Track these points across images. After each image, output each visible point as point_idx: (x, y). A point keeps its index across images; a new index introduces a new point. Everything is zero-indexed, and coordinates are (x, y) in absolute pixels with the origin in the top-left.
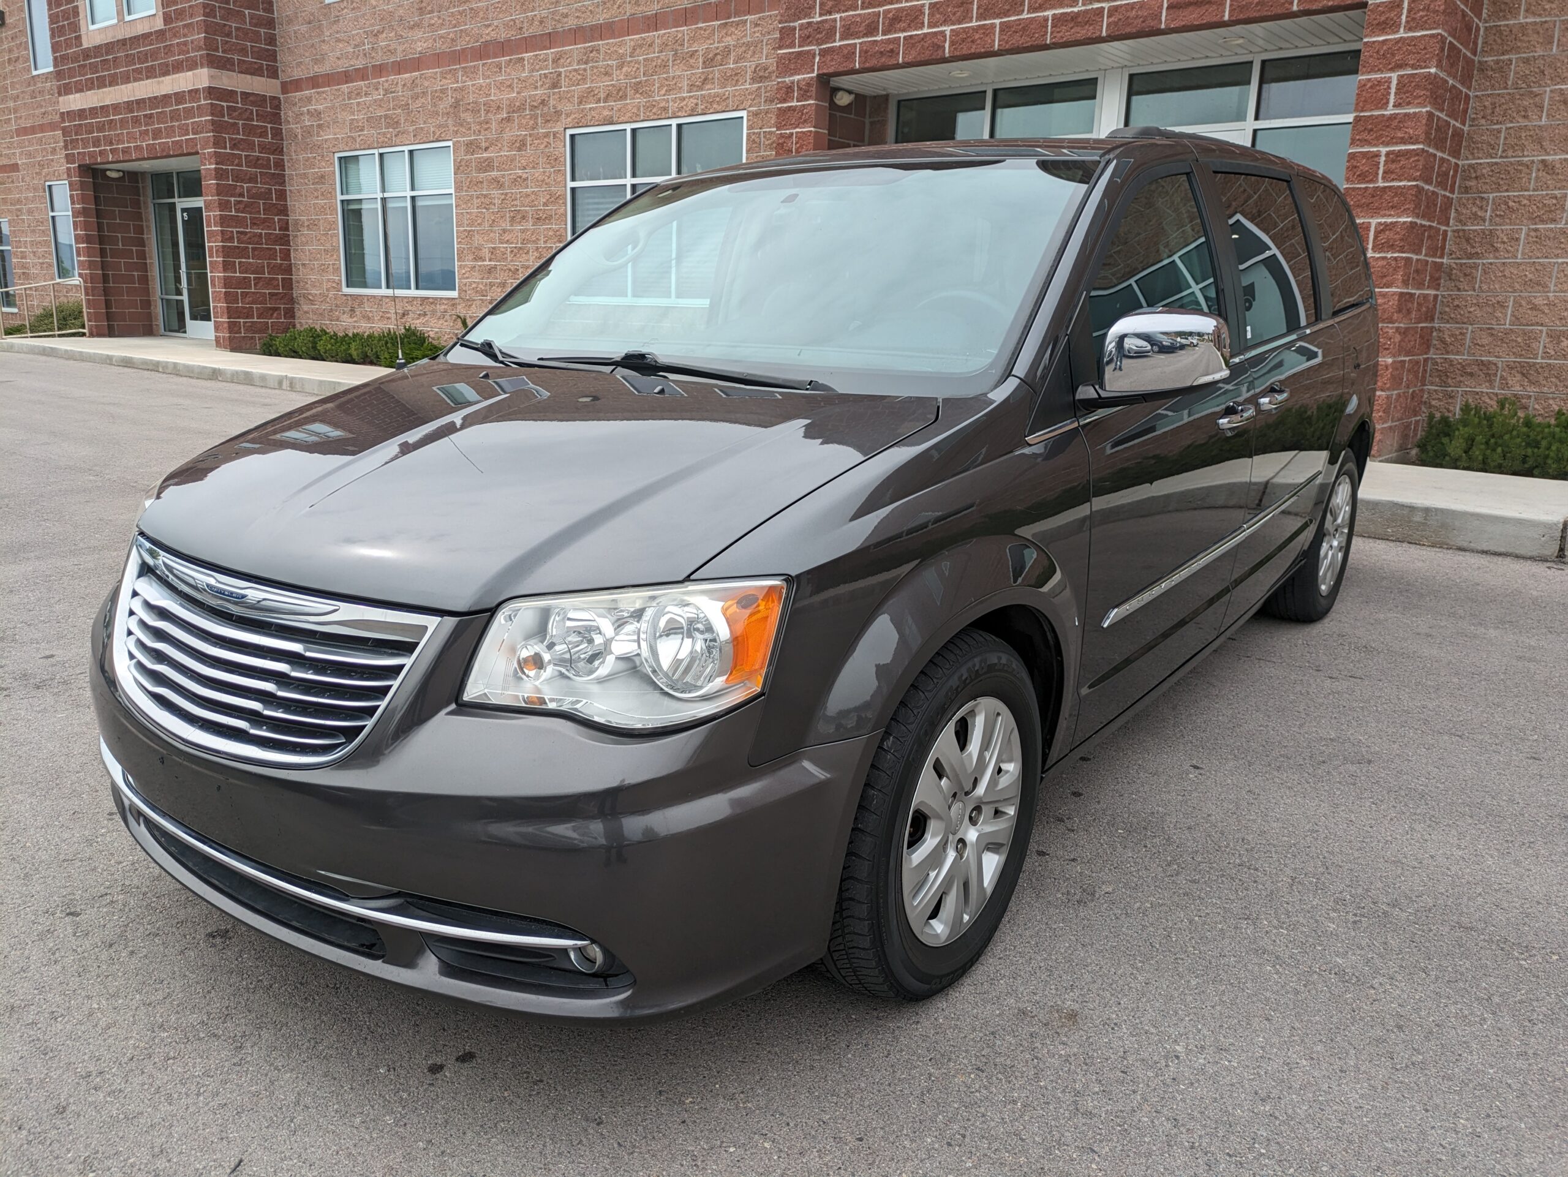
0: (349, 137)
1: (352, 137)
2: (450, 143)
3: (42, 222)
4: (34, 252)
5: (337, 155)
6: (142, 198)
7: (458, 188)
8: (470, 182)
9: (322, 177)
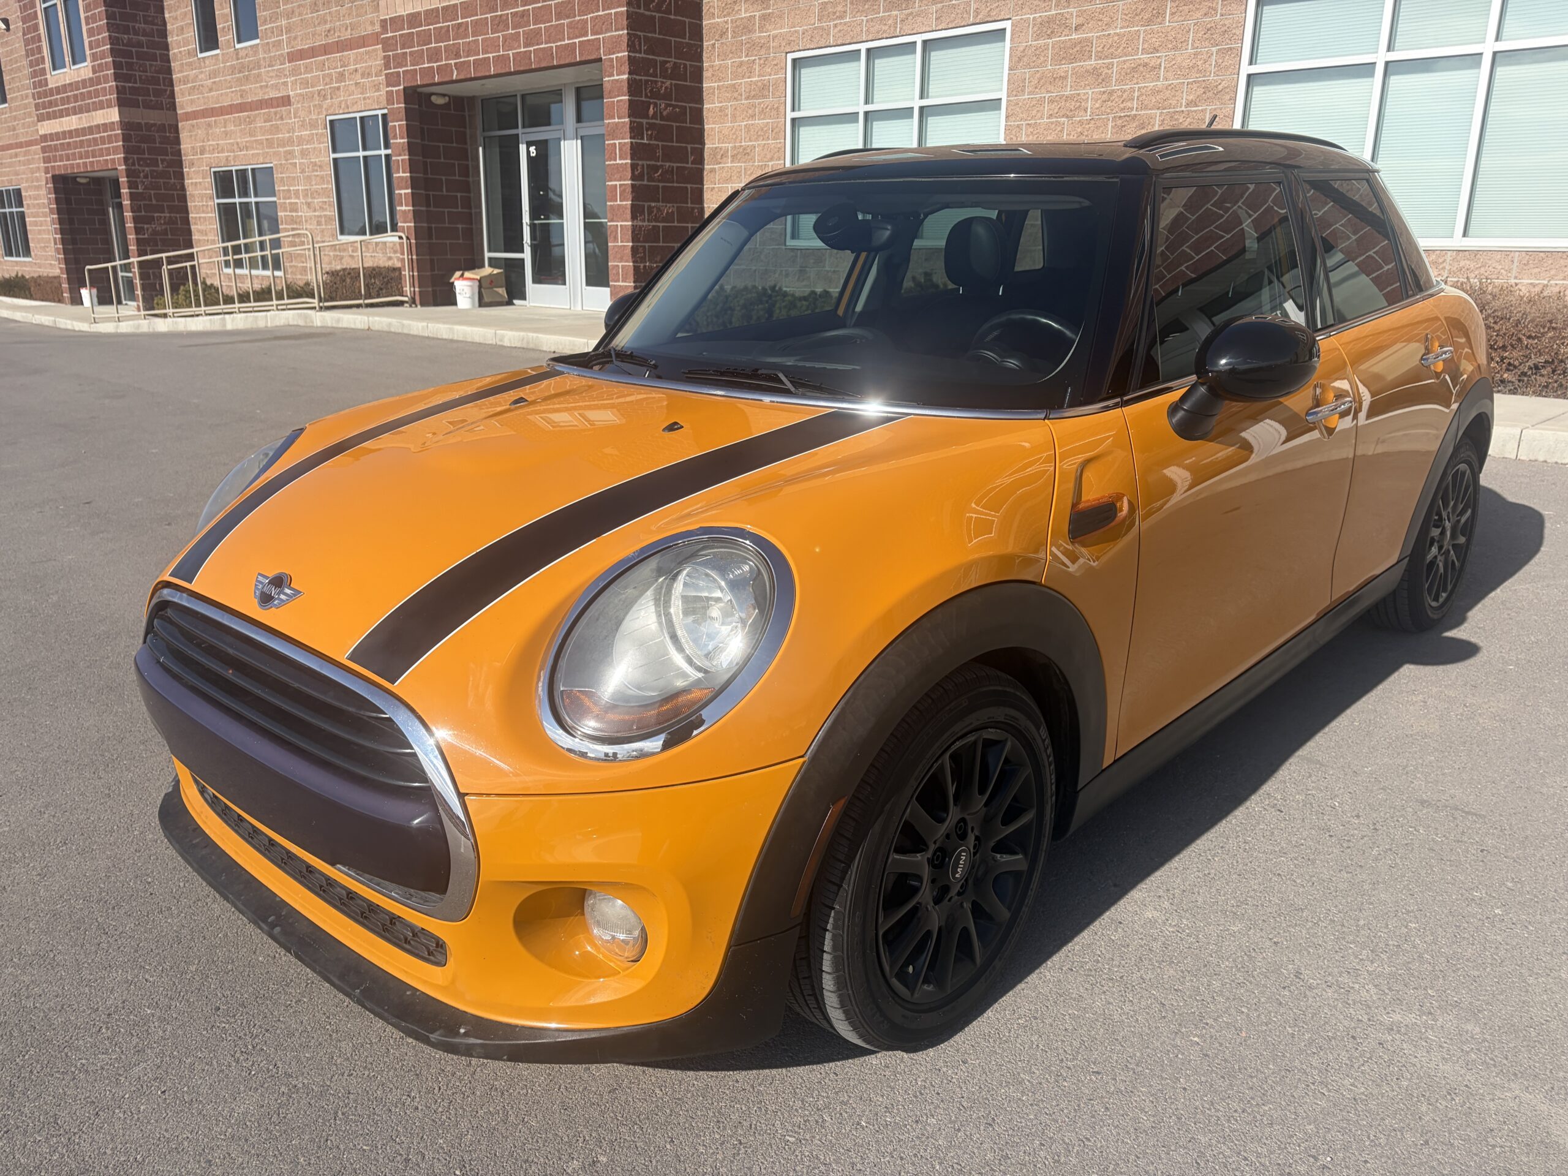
0: (815, 28)
1: (822, 28)
2: (1007, 25)
3: (320, 166)
4: (309, 204)
5: (790, 56)
6: (468, 131)
7: (1016, 89)
8: (1040, 79)
9: (765, 87)
